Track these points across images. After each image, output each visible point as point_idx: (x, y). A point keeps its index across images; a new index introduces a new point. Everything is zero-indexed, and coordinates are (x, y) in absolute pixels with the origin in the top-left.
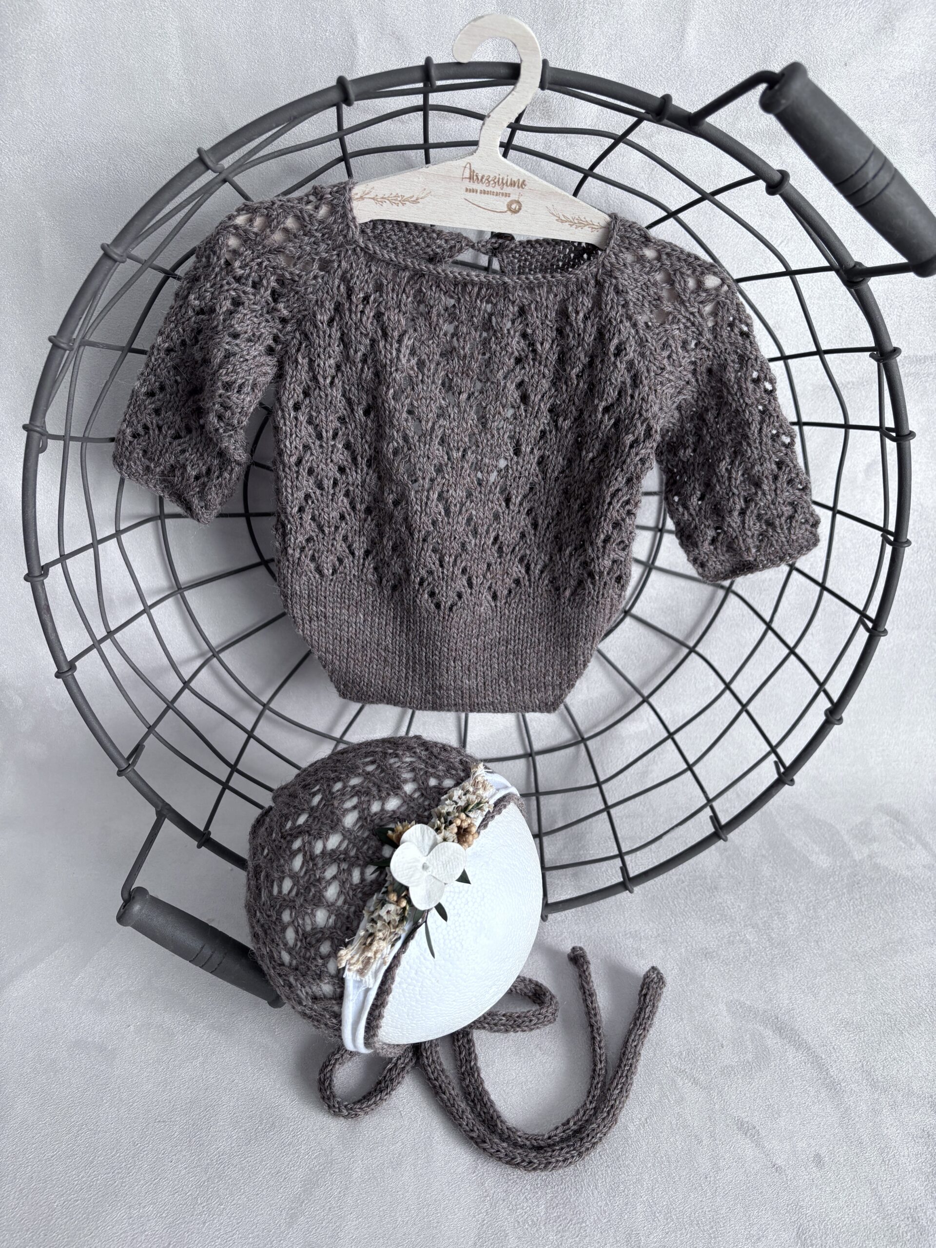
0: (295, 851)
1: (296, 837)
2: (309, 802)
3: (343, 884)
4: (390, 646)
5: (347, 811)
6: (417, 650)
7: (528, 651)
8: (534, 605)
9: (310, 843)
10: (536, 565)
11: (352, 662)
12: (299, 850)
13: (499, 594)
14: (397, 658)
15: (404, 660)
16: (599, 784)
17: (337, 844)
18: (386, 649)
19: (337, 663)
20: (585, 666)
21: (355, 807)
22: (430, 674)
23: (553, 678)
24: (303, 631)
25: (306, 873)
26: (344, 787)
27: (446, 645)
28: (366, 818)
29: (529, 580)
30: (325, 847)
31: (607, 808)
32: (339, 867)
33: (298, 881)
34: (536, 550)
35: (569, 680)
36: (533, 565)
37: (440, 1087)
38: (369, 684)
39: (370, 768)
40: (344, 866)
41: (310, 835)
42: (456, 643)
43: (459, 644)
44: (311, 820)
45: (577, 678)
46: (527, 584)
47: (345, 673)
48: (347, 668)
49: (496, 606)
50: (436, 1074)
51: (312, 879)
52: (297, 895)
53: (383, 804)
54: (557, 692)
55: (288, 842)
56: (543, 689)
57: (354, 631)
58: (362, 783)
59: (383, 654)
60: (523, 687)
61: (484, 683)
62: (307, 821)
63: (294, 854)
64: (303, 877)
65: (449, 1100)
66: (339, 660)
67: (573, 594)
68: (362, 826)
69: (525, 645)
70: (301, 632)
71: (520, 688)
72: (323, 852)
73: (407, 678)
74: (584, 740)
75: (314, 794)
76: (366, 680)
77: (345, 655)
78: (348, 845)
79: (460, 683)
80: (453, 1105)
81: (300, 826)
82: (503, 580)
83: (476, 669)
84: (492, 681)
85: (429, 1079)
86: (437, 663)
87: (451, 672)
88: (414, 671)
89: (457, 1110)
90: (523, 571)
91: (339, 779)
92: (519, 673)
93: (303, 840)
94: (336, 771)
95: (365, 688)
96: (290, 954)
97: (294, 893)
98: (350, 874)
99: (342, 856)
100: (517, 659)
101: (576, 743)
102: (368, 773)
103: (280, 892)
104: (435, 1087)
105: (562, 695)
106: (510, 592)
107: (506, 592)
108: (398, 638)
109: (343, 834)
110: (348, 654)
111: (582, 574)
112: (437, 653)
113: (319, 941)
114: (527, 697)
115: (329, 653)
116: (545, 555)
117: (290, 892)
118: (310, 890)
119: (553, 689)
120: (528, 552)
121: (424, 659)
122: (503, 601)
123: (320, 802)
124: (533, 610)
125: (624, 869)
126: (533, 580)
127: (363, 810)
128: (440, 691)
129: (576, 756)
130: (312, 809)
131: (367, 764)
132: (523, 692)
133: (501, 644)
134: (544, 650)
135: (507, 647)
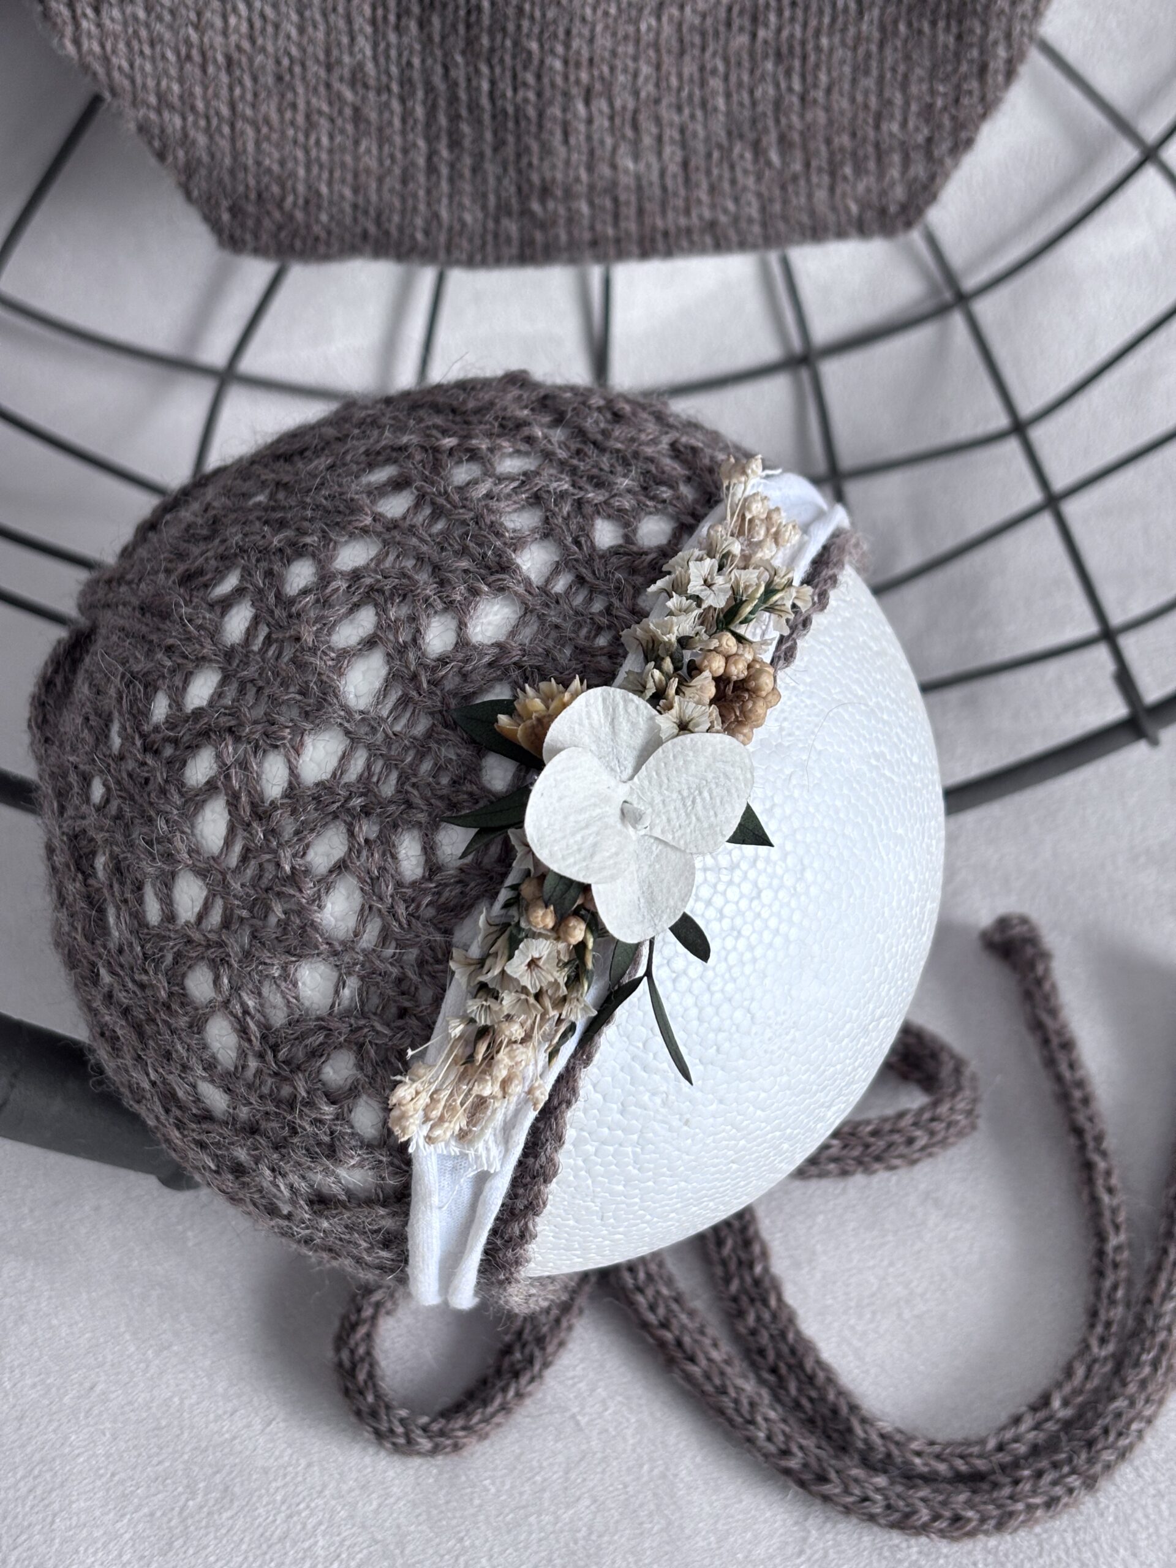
0: (199, 792)
1: (193, 748)
2: (215, 633)
3: (371, 884)
4: (370, 67)
5: (346, 655)
6: (459, 74)
7: (825, 41)
9: (244, 765)
11: (250, 132)
12: (211, 787)
14: (396, 105)
15: (420, 112)
16: (1019, 428)
17: (333, 763)
18: (356, 78)
19: (202, 140)
20: (1010, 74)
21: (370, 643)
22: (510, 150)
23: (904, 124)
24: (77, 42)
25: (244, 858)
26: (325, 577)
27: (560, 49)
28: (415, 677)
30: (293, 772)
31: (1052, 502)
32: (351, 834)
33: (225, 885)
35: (959, 126)
37: (679, 1344)
38: (313, 200)
39: (395, 506)
40: (368, 829)
41: (238, 739)
42: (591, 40)
43: (599, 41)
44: (231, 692)
45: (984, 116)
47: (232, 172)
48: (235, 155)
50: (661, 1311)
51: (268, 876)
52: (226, 924)
53: (462, 626)
54: (919, 169)
55: (170, 762)
56: (872, 165)
57: (244, 28)
58: (379, 559)
59: (349, 95)
60: (807, 165)
61: (685, 164)
62: (218, 695)
63: (196, 800)
64: (237, 870)
65: (708, 1377)
66: (207, 130)
68: (404, 701)
69: (813, 23)
70: (70, 48)
71: (797, 167)
72: (293, 789)
73: (432, 169)
74: (962, 300)
75: (226, 604)
76: (301, 188)
77: (225, 111)
78: (368, 766)
79: (607, 171)
80: (723, 1391)
81: (198, 713)
83: (658, 120)
84: (709, 155)
85: (645, 1325)
86: (531, 112)
87: (578, 138)
88: (455, 144)
89: (736, 1401)
91: (299, 551)
92: (795, 119)
93: (219, 756)
94: (282, 524)
95: (299, 215)
96: (228, 1090)
97: (215, 917)
98: (390, 852)
99: (357, 802)
100: (788, 73)
101: (940, 311)
102: (393, 525)
103: (170, 916)
104: (662, 1344)
105: (932, 178)
108: (393, 37)
109: (347, 733)
110: (233, 106)
112: (530, 78)
113: (315, 1054)
114: (821, 195)
115: (172, 108)
117: (201, 917)
118: (268, 909)
121: (485, 102)
123: (250, 633)
125: (1125, 680)
127: (402, 650)
128: (543, 202)
129: (940, 350)
130: (229, 654)
131: (379, 492)
132: (808, 180)
133: (735, 27)
134: (876, 35)
135: (754, 36)
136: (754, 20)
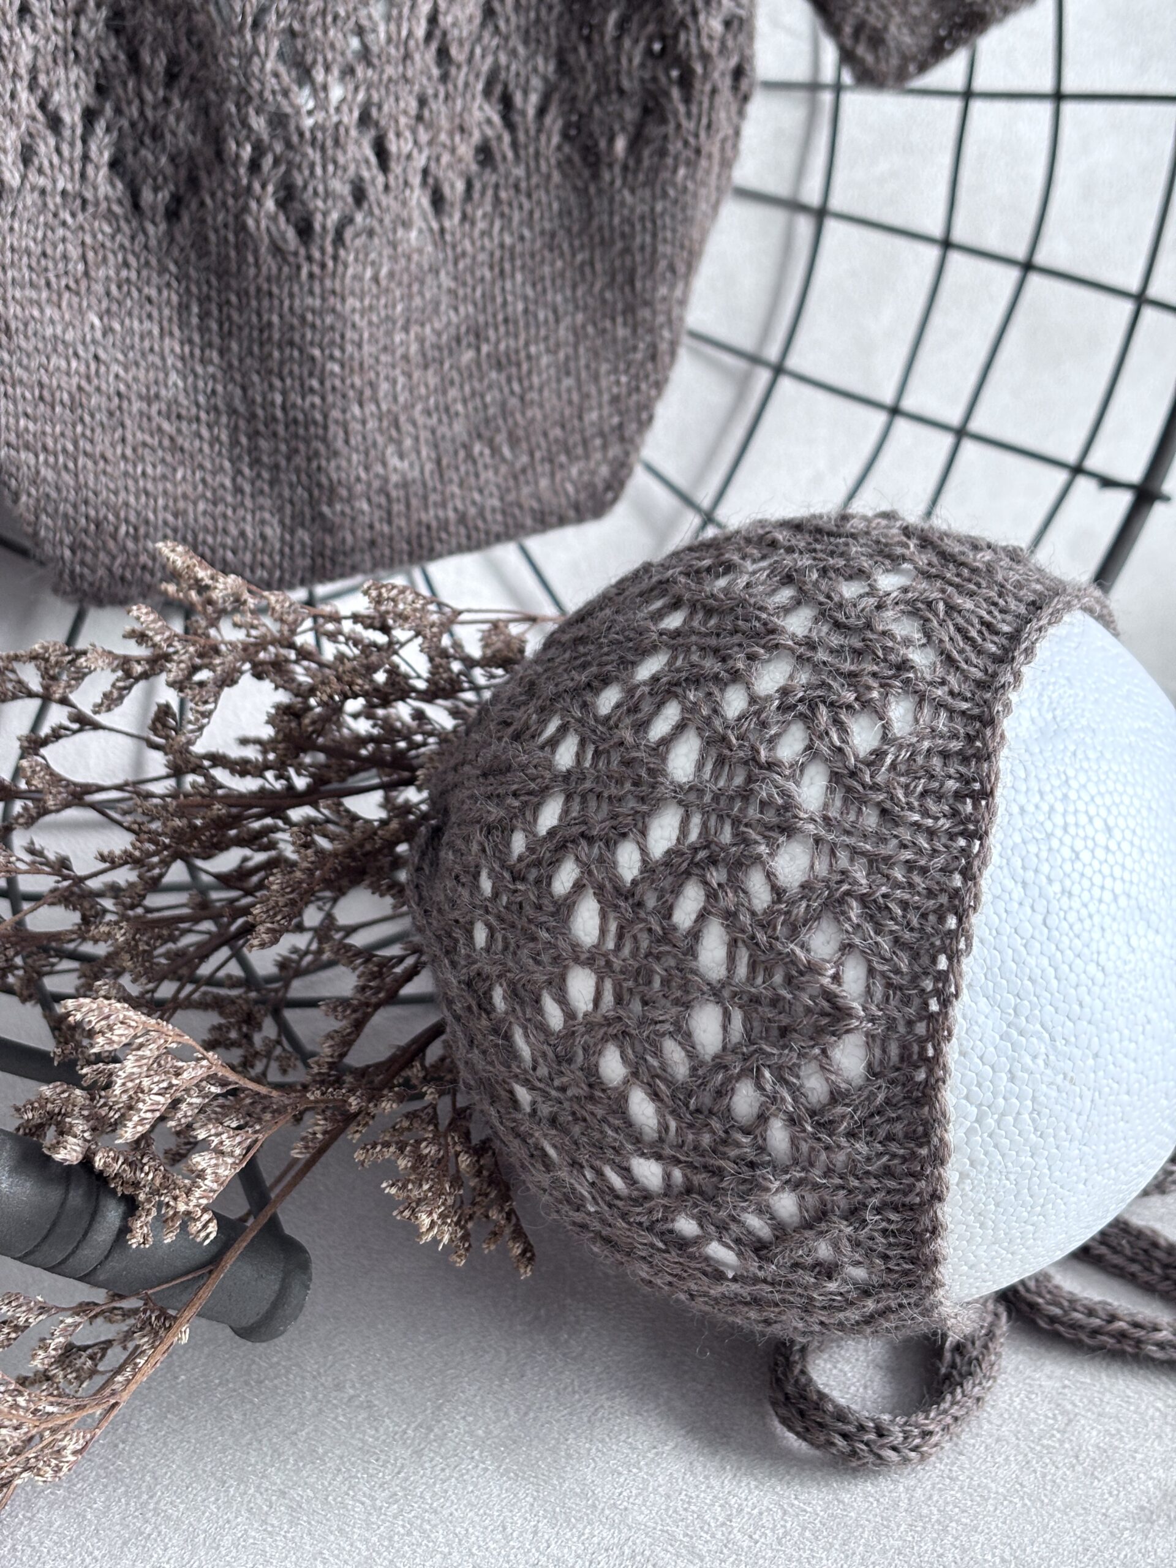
4: (182, 398)
6: (256, 393)
7: (533, 349)
8: (531, 213)
10: (526, 93)
11: (90, 466)
13: (447, 190)
14: (204, 432)
15: (224, 436)
18: (172, 410)
19: (51, 477)
20: (673, 354)
22: (301, 457)
23: (600, 412)
29: (514, 144)
34: (521, 50)
35: (640, 408)
36: (518, 98)
38: (141, 528)
42: (360, 347)
45: (659, 394)
46: (510, 155)
47: (75, 506)
48: (78, 489)
49: (442, 231)
54: (615, 450)
56: (580, 451)
57: (83, 369)
59: (166, 427)
60: (532, 457)
61: (439, 462)
67: (636, 143)
69: (523, 335)
71: (525, 459)
73: (237, 489)
76: (132, 516)
79: (379, 469)
82: (453, 150)
83: (414, 424)
84: (456, 453)
86: (318, 416)
87: (356, 438)
88: (255, 462)
90: (496, 119)
92: (518, 416)
100: (509, 379)
105: (627, 454)
106: (469, 186)
107: (460, 186)
108: (199, 369)
111: (655, 79)
112: (315, 384)
114: (544, 483)
115: (27, 446)
116: (546, 59)
119: (605, 447)
120: (503, 59)
121: (278, 414)
122: (457, 216)
124: (531, 228)
126: (522, 137)
128: (330, 504)
132: (534, 469)
133: (464, 343)
134: (571, 338)
135: (478, 350)
136: (477, 336)
